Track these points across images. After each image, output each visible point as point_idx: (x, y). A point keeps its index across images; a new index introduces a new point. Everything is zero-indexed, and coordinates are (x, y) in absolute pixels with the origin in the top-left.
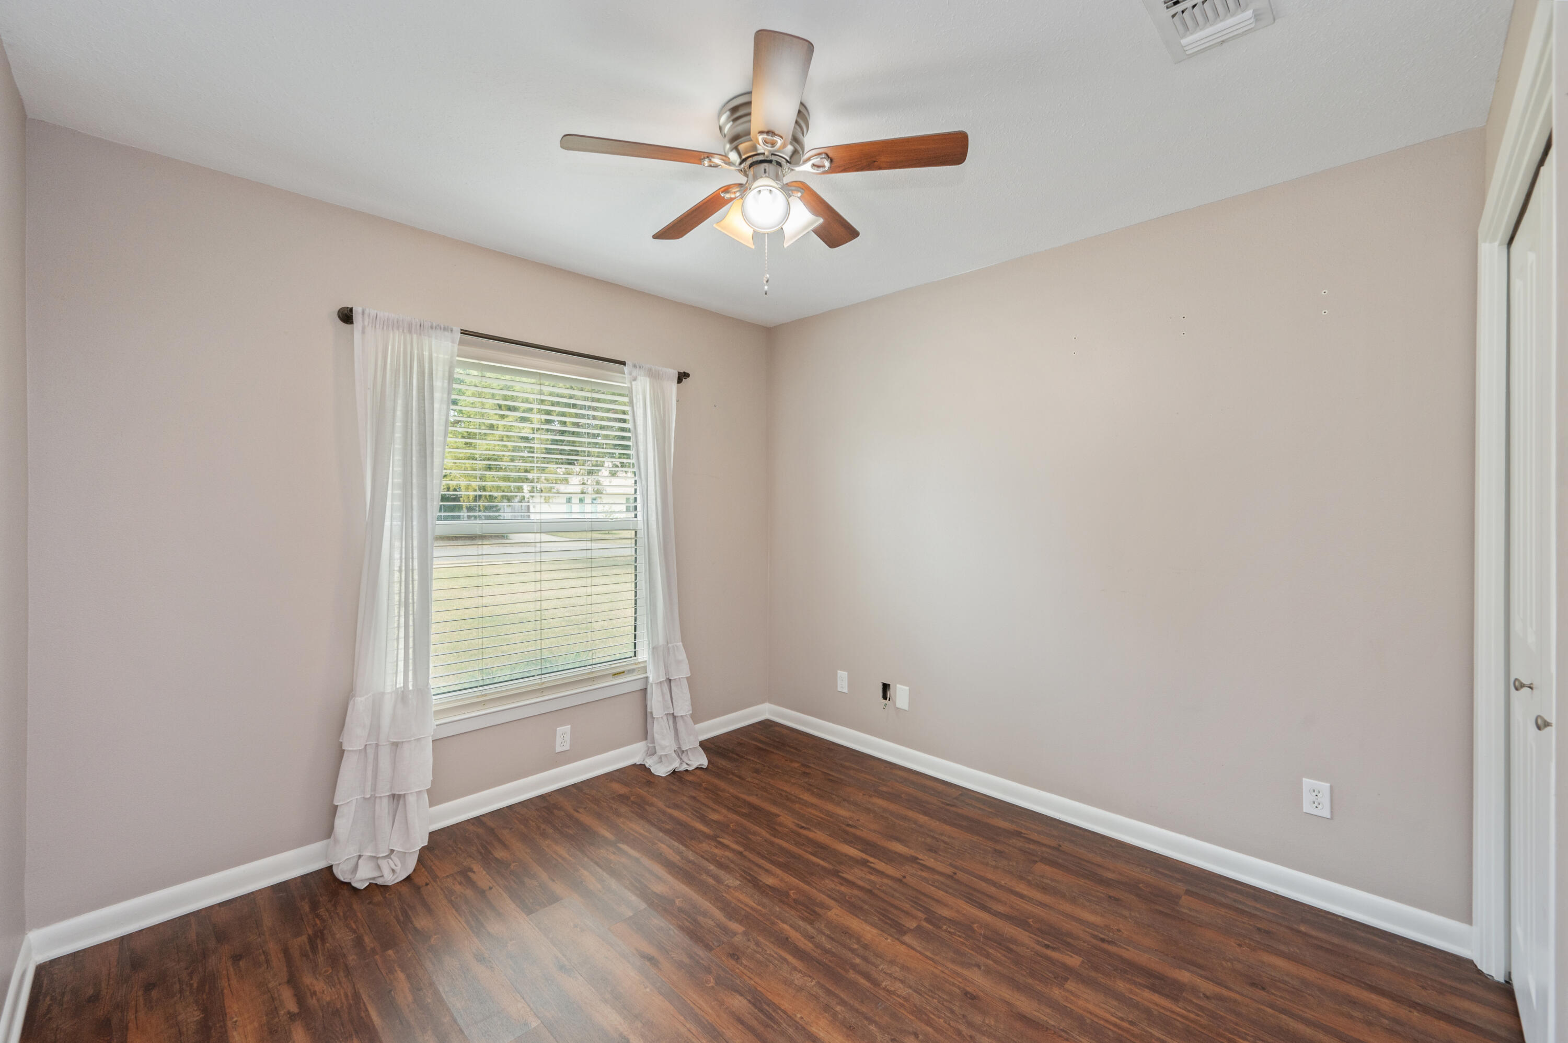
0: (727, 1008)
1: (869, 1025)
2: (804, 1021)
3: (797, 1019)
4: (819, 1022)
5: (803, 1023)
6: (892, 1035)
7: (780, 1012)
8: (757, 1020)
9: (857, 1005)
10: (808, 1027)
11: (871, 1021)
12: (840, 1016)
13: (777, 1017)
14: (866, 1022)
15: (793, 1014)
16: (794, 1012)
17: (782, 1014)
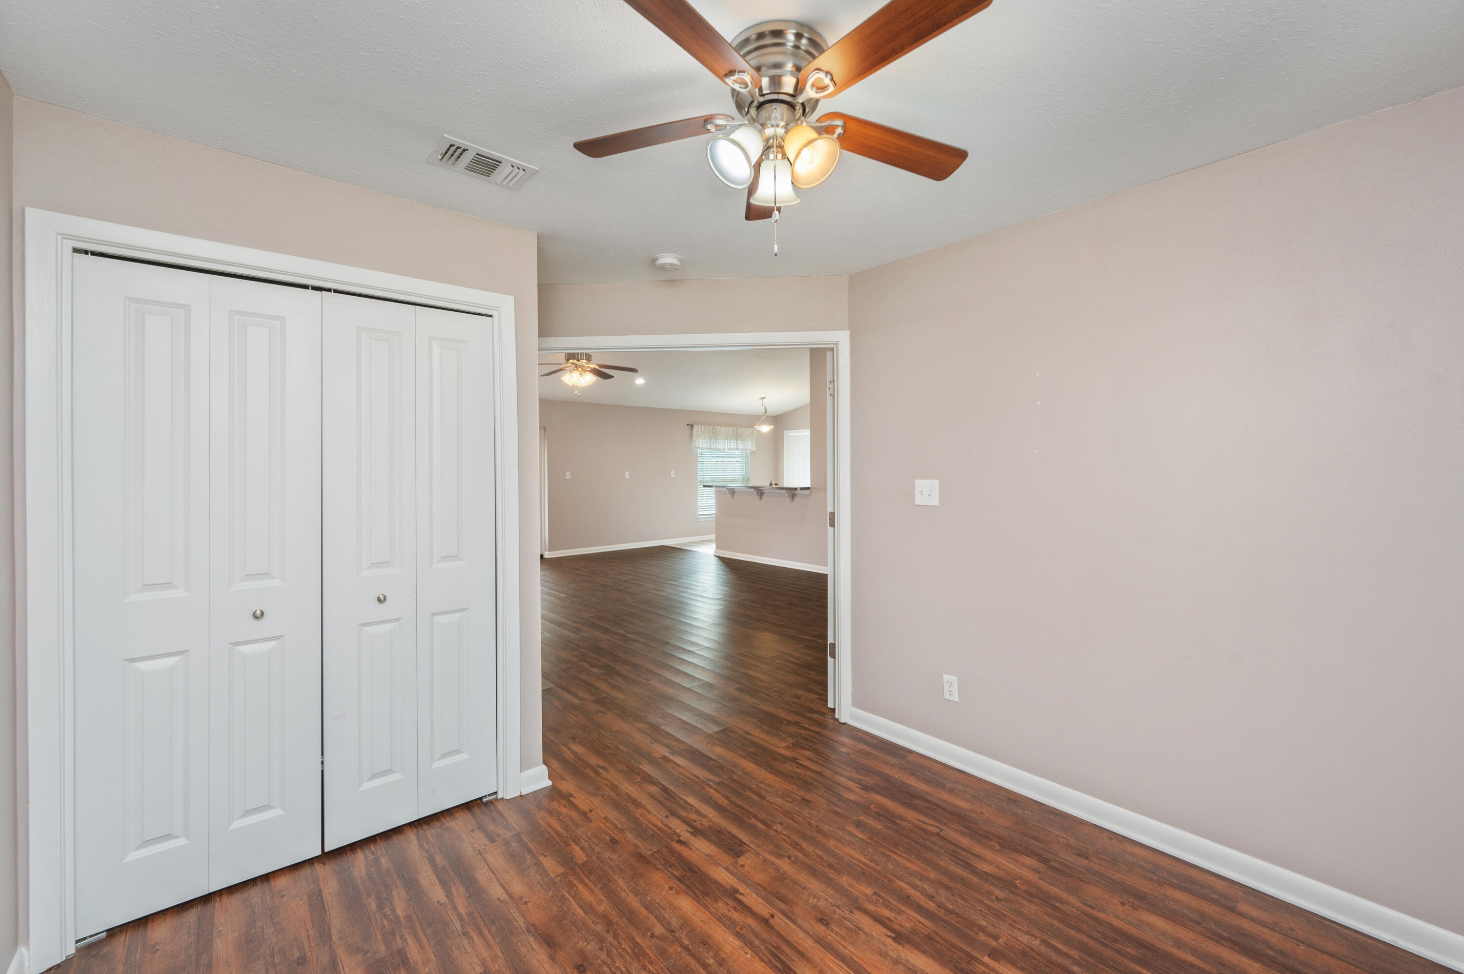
0: (816, 967)
1: (688, 945)
2: (744, 951)
3: (750, 952)
4: (731, 949)
5: (747, 949)
6: (672, 936)
7: (766, 960)
8: (787, 954)
9: (693, 963)
10: (742, 944)
11: (686, 948)
12: (712, 954)
13: (768, 955)
14: (690, 947)
15: (754, 957)
16: (753, 959)
17: (764, 958)
